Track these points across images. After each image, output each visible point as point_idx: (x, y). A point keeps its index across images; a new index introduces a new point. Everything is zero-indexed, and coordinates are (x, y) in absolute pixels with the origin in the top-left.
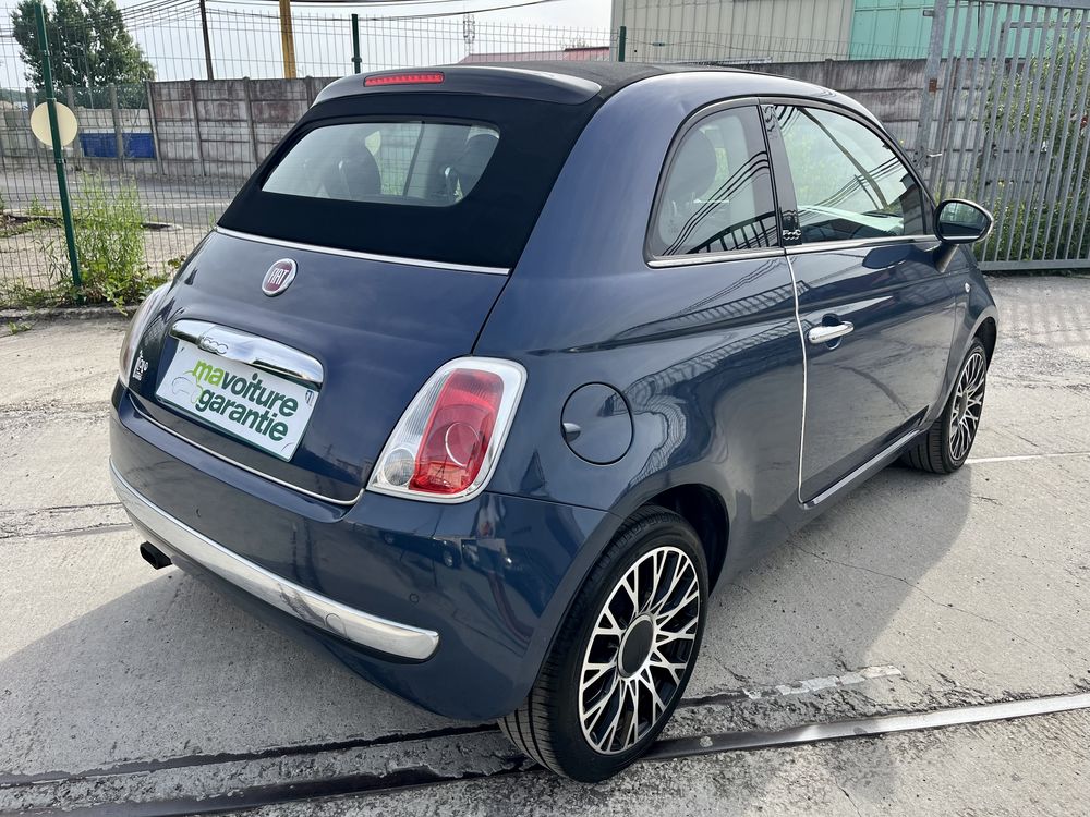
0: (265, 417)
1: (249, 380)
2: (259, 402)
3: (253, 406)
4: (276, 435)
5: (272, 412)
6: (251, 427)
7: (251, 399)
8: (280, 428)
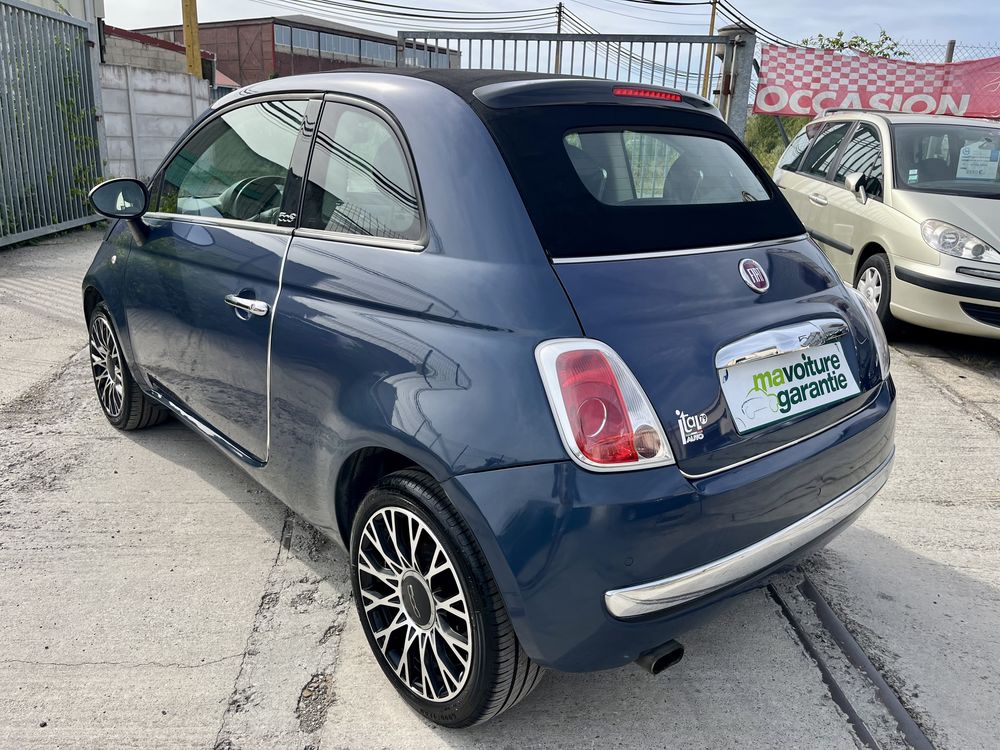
0: (830, 379)
1: (802, 362)
2: (820, 372)
3: (818, 378)
4: (843, 384)
5: (831, 371)
6: (829, 392)
7: (814, 374)
8: (842, 378)
